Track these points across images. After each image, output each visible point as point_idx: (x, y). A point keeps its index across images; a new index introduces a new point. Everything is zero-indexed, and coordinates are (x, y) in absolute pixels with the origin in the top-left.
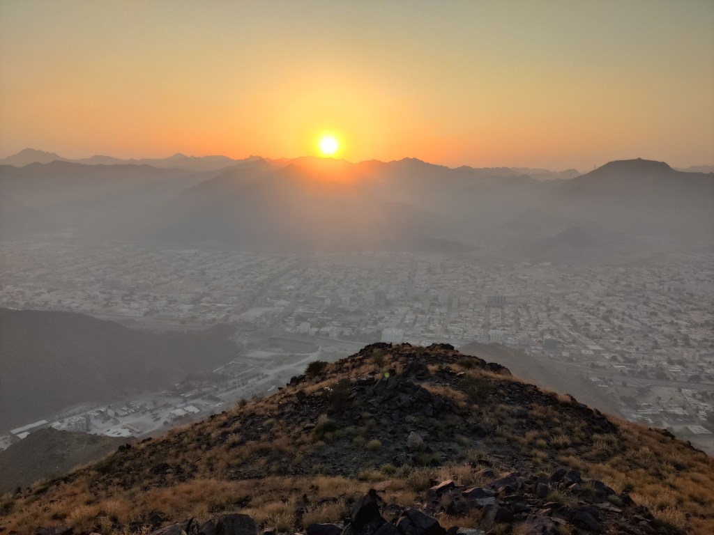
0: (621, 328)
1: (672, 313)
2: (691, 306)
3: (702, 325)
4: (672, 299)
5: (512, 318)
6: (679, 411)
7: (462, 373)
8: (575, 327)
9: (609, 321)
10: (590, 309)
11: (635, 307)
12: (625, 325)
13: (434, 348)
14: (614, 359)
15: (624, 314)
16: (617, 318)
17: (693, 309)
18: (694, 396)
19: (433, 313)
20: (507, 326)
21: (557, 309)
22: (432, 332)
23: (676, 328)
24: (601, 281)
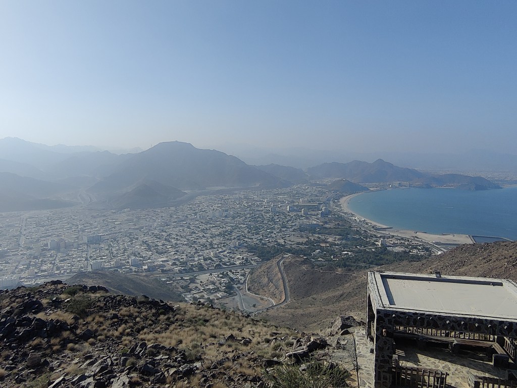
0: (176, 244)
1: (203, 230)
2: (211, 225)
3: (218, 235)
4: (202, 223)
5: (107, 249)
6: (211, 287)
7: (69, 299)
8: (149, 248)
9: (169, 241)
10: (157, 235)
11: (183, 230)
12: (178, 242)
13: (46, 285)
14: (174, 264)
15: (177, 235)
16: (174, 238)
17: (213, 227)
18: (218, 276)
19: (45, 256)
20: (104, 256)
21: (137, 239)
22: (45, 271)
23: (206, 239)
24: (162, 217)
